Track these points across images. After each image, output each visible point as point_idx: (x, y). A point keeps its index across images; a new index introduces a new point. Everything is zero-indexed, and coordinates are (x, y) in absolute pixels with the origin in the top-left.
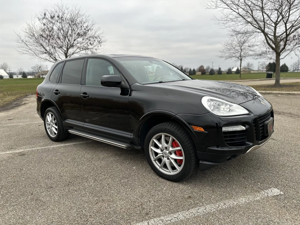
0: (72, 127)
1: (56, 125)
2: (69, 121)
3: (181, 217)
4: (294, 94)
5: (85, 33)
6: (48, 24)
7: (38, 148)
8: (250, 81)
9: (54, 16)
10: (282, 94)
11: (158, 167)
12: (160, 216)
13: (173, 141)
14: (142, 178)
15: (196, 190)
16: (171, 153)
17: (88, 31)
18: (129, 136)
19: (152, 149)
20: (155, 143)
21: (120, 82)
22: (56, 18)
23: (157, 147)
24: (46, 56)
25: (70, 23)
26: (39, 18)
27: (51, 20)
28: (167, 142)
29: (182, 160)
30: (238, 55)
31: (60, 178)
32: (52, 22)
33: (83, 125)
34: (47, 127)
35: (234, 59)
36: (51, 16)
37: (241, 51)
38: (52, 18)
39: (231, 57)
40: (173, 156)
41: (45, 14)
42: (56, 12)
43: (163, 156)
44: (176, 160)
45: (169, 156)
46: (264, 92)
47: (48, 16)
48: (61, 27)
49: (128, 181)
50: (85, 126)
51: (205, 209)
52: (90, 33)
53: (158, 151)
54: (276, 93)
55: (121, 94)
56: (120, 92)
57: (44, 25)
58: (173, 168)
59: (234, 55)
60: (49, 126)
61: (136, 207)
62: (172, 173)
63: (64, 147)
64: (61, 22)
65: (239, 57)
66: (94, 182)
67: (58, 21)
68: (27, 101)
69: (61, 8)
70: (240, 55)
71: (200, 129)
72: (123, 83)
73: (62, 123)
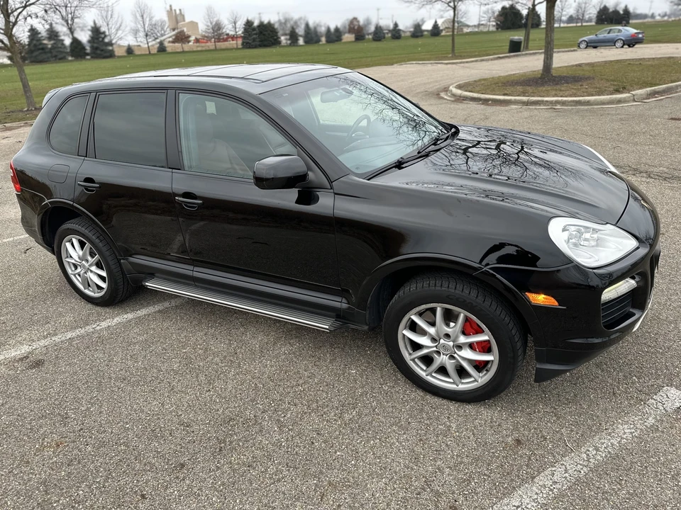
0: (154, 273)
2: (142, 260)
3: (528, 504)
4: (588, 103)
7: (69, 335)
10: (563, 103)
11: (422, 374)
13: (466, 322)
14: (388, 402)
15: (521, 418)
16: (460, 347)
18: (337, 305)
19: (404, 335)
21: (305, 176)
29: (490, 362)
31: (188, 432)
33: (190, 273)
34: (70, 272)
40: (467, 353)
43: (439, 353)
44: (470, 361)
45: (455, 353)
49: (360, 415)
50: (197, 275)
51: (566, 471)
53: (424, 341)
60: (76, 269)
61: (419, 494)
62: (461, 386)
65: (450, 2)
71: (540, 299)
72: (311, 175)
73: (120, 264)
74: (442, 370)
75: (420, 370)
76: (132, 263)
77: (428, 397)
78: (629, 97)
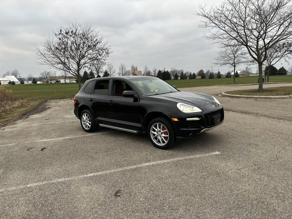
0: (102, 122)
1: (90, 121)
2: (99, 118)
3: (165, 161)
4: (271, 98)
5: (95, 46)
6: (64, 38)
7: (79, 136)
8: (243, 85)
9: (69, 32)
10: (261, 98)
11: (155, 142)
12: (155, 161)
13: (163, 127)
15: (175, 152)
16: (162, 134)
17: (97, 43)
18: (139, 126)
19: (152, 132)
20: (154, 129)
21: (134, 95)
22: (70, 33)
23: (155, 131)
24: (61, 66)
25: (82, 37)
26: (56, 34)
27: (66, 35)
28: (160, 128)
29: (168, 137)
30: (232, 62)
31: (100, 149)
32: (66, 37)
33: (109, 121)
34: (83, 123)
35: (228, 65)
36: (66, 32)
37: (235, 58)
38: (67, 33)
39: (225, 64)
40: (163, 135)
41: (61, 31)
42: (71, 28)
43: (158, 136)
44: (165, 137)
46: (247, 96)
47: (63, 32)
48: (74, 41)
49: (139, 150)
50: (110, 121)
51: (178, 159)
52: (99, 46)
53: (155, 133)
54: (256, 97)
55: (133, 101)
56: (133, 100)
57: (60, 39)
58: (164, 142)
59: (228, 62)
60: (84, 122)
61: (144, 159)
62: (163, 145)
63: (96, 135)
64: (74, 36)
65: (233, 64)
66: (120, 150)
67: (71, 36)
68: (49, 105)
69: (75, 25)
70: (234, 61)
71: (176, 120)
72: (135, 95)
73: (94, 119)
74: (159, 142)
75: (155, 141)
76: (97, 119)
77: (157, 149)
78: (288, 97)
